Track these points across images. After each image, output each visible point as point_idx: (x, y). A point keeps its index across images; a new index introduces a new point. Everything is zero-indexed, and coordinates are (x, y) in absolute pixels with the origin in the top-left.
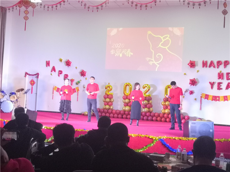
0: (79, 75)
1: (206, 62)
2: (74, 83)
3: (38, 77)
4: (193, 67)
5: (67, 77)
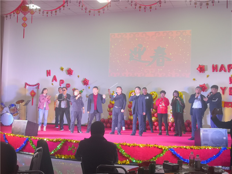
0: (82, 84)
1: (216, 66)
3: (38, 88)
4: (203, 72)
5: (69, 87)
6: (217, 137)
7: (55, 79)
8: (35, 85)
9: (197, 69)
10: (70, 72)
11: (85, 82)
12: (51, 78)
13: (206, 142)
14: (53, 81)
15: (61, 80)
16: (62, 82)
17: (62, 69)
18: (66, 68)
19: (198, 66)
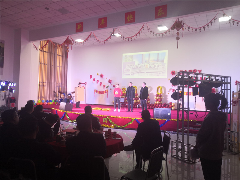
0: (108, 82)
2: (105, 87)
3: (86, 85)
5: (101, 84)
6: (165, 114)
7: (94, 80)
8: (85, 83)
9: (171, 73)
10: (102, 76)
11: (110, 82)
12: (92, 79)
13: (157, 116)
14: (93, 81)
15: (97, 81)
16: (98, 81)
17: (98, 75)
18: (100, 74)
19: (171, 71)
